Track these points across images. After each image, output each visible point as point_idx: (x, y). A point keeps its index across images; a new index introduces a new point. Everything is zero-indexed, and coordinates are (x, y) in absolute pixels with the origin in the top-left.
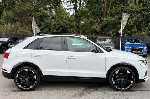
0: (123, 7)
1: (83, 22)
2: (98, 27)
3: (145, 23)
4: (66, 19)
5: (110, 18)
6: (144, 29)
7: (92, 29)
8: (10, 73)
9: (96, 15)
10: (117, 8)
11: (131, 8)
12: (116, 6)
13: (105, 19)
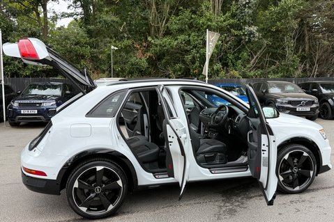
0: (192, 18)
1: (116, 48)
2: (144, 59)
3: (235, 52)
4: (69, 39)
5: (167, 40)
6: (233, 65)
7: (132, 64)
8: (55, 179)
9: (136, 32)
10: (180, 20)
11: (209, 20)
12: (178, 16)
13: (158, 42)
